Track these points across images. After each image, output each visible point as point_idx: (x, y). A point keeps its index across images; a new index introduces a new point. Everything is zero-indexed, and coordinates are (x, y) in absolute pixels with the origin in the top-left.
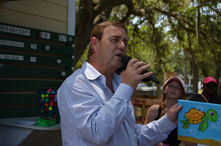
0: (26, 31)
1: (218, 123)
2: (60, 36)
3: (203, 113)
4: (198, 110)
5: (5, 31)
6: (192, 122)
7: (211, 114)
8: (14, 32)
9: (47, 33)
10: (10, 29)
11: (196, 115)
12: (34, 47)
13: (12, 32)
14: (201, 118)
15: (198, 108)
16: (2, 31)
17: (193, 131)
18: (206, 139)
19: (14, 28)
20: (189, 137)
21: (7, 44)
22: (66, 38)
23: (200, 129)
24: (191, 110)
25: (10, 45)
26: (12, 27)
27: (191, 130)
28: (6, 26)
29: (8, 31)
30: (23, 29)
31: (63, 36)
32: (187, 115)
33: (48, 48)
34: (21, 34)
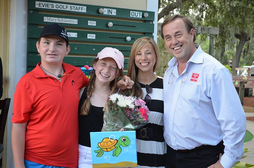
0: (81, 8)
1: (130, 147)
2: (131, 12)
3: (116, 141)
4: (111, 139)
5: (50, 8)
6: (106, 150)
7: (123, 140)
8: (62, 9)
9: (111, 10)
10: (57, 6)
11: (109, 143)
12: (92, 23)
13: (59, 9)
14: (114, 145)
15: (111, 137)
16: (47, 8)
17: (108, 158)
18: (120, 163)
19: (63, 5)
20: (104, 164)
21: (54, 21)
22: (141, 14)
23: (114, 155)
24: (104, 140)
25: (57, 22)
26: (59, 4)
27: (105, 157)
28: (51, 3)
29: (55, 8)
30: (76, 6)
31: (137, 12)
32: (100, 145)
33: (111, 24)
34: (73, 10)
